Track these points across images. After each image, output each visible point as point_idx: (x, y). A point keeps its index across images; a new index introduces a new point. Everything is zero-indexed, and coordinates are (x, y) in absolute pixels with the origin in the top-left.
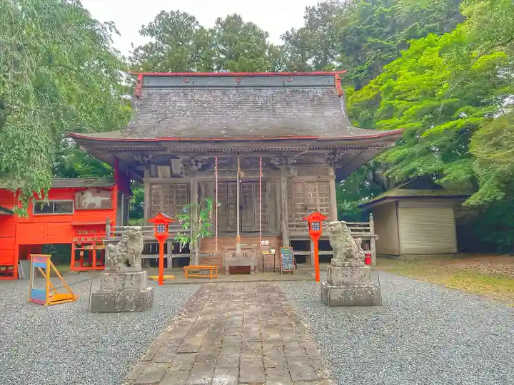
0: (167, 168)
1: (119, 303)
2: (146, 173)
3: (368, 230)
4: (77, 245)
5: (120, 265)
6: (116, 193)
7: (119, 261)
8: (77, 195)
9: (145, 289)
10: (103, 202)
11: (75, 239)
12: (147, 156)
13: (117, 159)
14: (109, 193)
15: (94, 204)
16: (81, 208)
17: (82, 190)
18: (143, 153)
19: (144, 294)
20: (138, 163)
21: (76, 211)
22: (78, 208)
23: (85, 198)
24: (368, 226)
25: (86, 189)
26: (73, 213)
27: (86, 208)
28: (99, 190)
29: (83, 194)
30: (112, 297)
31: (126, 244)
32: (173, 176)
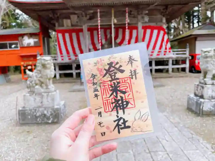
0: (69, 21)
1: (39, 116)
2: (57, 24)
3: (185, 54)
4: (24, 66)
5: (37, 87)
6: (42, 37)
7: (36, 84)
8: (20, 38)
9: (58, 105)
10: (35, 42)
11: (22, 63)
12: (57, 14)
13: (39, 16)
14: (37, 37)
15: (30, 44)
16: (23, 46)
17: (22, 35)
18: (54, 11)
19: (57, 109)
20: (51, 19)
21: (21, 47)
22: (21, 46)
23: (24, 40)
24: (185, 51)
25: (24, 35)
26: (19, 48)
27: (26, 45)
28: (31, 35)
29: (23, 37)
30: (33, 113)
31: (40, 71)
32: (72, 25)
